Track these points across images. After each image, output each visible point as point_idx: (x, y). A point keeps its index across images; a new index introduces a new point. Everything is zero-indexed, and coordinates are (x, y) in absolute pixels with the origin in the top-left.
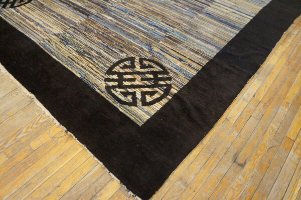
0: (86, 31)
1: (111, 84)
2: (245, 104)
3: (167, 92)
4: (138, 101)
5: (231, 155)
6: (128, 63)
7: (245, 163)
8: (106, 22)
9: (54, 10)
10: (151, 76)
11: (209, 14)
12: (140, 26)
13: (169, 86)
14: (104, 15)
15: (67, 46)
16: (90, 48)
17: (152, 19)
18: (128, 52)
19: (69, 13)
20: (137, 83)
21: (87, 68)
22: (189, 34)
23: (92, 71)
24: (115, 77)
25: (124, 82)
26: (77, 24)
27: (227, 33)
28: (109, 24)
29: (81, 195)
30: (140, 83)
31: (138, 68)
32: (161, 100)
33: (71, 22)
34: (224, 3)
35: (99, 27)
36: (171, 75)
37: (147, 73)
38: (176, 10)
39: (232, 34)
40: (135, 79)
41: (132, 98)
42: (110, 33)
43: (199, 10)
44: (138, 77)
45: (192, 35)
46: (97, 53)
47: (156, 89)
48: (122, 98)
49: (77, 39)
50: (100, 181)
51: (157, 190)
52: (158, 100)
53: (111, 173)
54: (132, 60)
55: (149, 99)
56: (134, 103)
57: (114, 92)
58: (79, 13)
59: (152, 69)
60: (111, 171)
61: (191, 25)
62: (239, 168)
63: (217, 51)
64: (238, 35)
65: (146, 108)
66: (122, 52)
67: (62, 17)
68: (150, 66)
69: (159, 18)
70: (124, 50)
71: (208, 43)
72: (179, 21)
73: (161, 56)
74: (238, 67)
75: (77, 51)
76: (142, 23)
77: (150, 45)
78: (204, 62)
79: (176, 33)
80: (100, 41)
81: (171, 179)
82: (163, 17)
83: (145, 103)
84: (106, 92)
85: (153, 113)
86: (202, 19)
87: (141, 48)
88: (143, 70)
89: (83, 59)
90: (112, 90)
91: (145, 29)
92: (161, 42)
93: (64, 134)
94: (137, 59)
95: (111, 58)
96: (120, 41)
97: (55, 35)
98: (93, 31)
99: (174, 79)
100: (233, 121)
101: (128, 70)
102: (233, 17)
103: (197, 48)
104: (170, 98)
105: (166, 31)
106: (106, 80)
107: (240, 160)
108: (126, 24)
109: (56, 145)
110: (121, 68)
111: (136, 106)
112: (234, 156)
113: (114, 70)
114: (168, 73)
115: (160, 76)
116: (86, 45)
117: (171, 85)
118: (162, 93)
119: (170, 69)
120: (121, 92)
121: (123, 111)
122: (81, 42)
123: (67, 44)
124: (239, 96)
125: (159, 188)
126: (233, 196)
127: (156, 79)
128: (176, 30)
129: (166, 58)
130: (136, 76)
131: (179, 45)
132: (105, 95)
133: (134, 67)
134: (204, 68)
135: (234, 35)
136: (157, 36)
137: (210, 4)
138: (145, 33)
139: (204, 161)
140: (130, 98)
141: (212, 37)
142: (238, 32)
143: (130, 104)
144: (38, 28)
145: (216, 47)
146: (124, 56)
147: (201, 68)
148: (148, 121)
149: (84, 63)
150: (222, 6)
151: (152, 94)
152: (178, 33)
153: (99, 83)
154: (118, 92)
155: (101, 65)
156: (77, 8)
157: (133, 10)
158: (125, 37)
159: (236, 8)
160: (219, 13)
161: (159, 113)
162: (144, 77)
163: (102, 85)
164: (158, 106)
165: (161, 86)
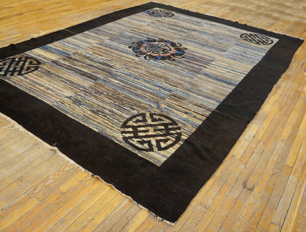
0: (96, 93)
1: (127, 135)
2: (247, 143)
3: (178, 139)
4: (154, 147)
5: (241, 182)
6: (140, 118)
7: (254, 187)
8: (114, 85)
9: (61, 76)
10: (163, 127)
11: (207, 75)
12: (146, 87)
13: (180, 134)
14: (111, 79)
15: (80, 106)
16: (102, 107)
17: (156, 81)
18: (139, 109)
19: (77, 79)
20: (150, 133)
21: (103, 123)
22: (191, 92)
23: (107, 126)
24: (130, 129)
25: (139, 133)
26: (87, 88)
27: (224, 89)
28: (117, 86)
29: (115, 224)
30: (153, 134)
31: (149, 121)
32: (174, 145)
33: (79, 85)
34: (219, 65)
35: (108, 90)
36: (180, 125)
37: (159, 125)
38: (177, 72)
39: (229, 89)
40: (149, 130)
41: (148, 145)
42: (119, 94)
43: (198, 72)
44: (151, 129)
45: (194, 93)
46: (110, 111)
47: (169, 137)
48: (140, 146)
49: (89, 100)
50: (130, 212)
51: (182, 214)
52: (171, 145)
53: (139, 205)
54: (143, 115)
55: (163, 145)
56: (151, 149)
57: (131, 141)
58: (87, 78)
59: (162, 122)
60: (139, 203)
61: (192, 84)
62: (249, 191)
63: (218, 104)
64: (234, 90)
65: (162, 152)
66: (134, 109)
67: (71, 82)
68: (160, 120)
69: (162, 80)
70: (135, 107)
71: (208, 98)
72: (180, 82)
73: (168, 111)
74: (237, 115)
75: (91, 110)
76: (147, 85)
77: (157, 103)
78: (208, 113)
79: (179, 92)
80: (111, 101)
81: (192, 205)
82: (166, 79)
83: (160, 149)
84: (124, 142)
85: (169, 155)
86: (201, 79)
87: (150, 106)
88: (154, 123)
89: (97, 117)
90: (129, 140)
91: (151, 89)
92: (167, 100)
93: (90, 178)
94: (148, 115)
95: (124, 115)
96: (130, 101)
97: (67, 97)
98: (103, 93)
99: (183, 129)
100: (238, 157)
101: (141, 124)
102: (229, 76)
103: (200, 103)
104: (182, 143)
105: (170, 91)
106: (122, 132)
107: (249, 185)
108: (133, 86)
109: (84, 187)
110: (134, 122)
111: (153, 151)
112: (244, 183)
113: (128, 124)
114: (177, 124)
115: (170, 127)
116: (99, 105)
117: (181, 133)
118: (174, 140)
119: (178, 121)
120: (137, 141)
121: (141, 156)
122: (93, 102)
123: (80, 104)
124: (241, 138)
125: (183, 212)
126: (247, 213)
127: (167, 130)
128: (179, 89)
129: (173, 113)
130: (149, 128)
131: (183, 101)
132: (123, 144)
133: (146, 121)
134: (208, 118)
135: (231, 91)
136: (163, 95)
137: (207, 66)
138: (151, 93)
139: (219, 189)
140: (146, 145)
141: (211, 93)
142: (234, 88)
143: (147, 150)
144: (49, 92)
145: (217, 101)
146: (135, 112)
147: (205, 118)
148: (165, 162)
149: (100, 119)
150: (217, 67)
151: (165, 141)
152: (181, 91)
153: (117, 135)
154: (135, 142)
155: (116, 121)
156: (83, 74)
157: (137, 74)
158: (133, 97)
159: (230, 68)
160: (215, 73)
161: (174, 156)
162: (156, 128)
163: (120, 137)
164: (172, 150)
165: (172, 134)
